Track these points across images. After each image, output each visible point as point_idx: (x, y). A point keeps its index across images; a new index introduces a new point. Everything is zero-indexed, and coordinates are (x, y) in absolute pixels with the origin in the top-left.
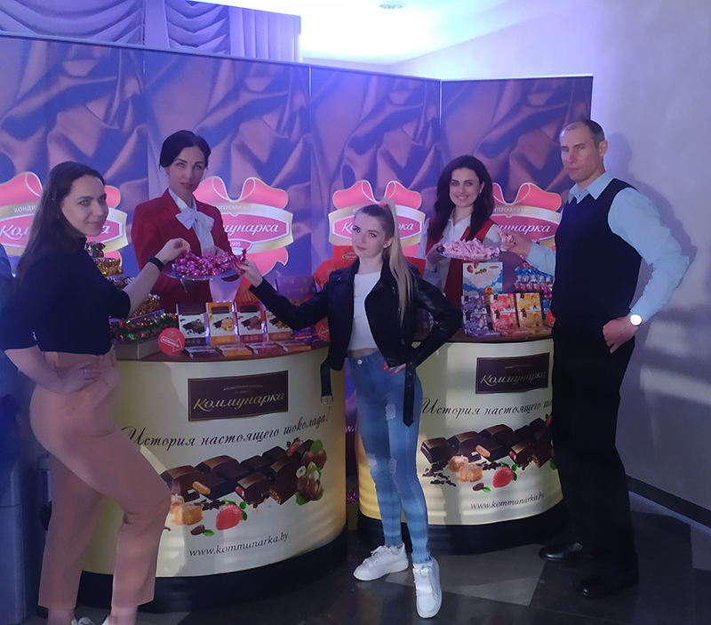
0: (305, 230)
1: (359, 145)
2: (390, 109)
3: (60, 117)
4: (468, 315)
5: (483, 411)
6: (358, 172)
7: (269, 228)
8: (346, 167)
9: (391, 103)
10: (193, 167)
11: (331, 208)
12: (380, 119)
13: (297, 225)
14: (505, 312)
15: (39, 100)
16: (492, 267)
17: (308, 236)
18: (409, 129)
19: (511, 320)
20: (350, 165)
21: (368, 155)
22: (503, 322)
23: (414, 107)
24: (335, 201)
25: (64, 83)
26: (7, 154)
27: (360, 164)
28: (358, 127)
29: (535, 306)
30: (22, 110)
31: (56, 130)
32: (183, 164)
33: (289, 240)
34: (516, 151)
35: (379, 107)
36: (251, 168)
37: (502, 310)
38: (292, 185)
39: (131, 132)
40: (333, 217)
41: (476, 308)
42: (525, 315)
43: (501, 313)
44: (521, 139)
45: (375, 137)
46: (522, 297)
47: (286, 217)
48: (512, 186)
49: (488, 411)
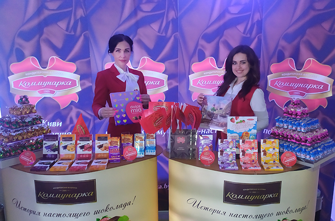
0: (175, 84)
1: (208, 38)
2: (228, 17)
3: (45, 30)
4: (222, 152)
5: (228, 214)
6: (207, 53)
7: (154, 83)
8: (200, 50)
9: (229, 13)
10: (125, 52)
11: (190, 72)
12: (222, 22)
13: (170, 81)
14: (249, 151)
15: (35, 22)
16: (249, 120)
17: (177, 87)
18: (241, 28)
19: (253, 158)
20: (202, 49)
21: (214, 43)
22: (247, 158)
23: (245, 14)
24: (193, 68)
25: (47, 13)
26: (21, 48)
27: (209, 48)
28: (208, 27)
29: (274, 149)
30: (27, 27)
31: (44, 36)
32: (119, 50)
33: (166, 89)
34: (304, 39)
35: (221, 16)
36: (144, 52)
37: (247, 150)
38: (167, 60)
39: (80, 35)
40: (192, 77)
41: (228, 147)
42: (265, 154)
43: (247, 152)
44: (308, 31)
45: (219, 33)
46: (265, 142)
47: (164, 77)
48: (301, 59)
49: (231, 215)
